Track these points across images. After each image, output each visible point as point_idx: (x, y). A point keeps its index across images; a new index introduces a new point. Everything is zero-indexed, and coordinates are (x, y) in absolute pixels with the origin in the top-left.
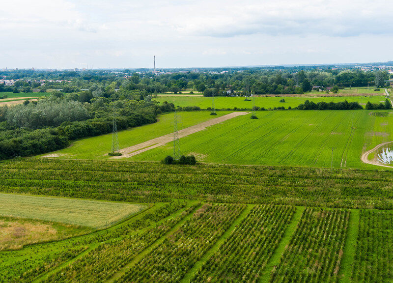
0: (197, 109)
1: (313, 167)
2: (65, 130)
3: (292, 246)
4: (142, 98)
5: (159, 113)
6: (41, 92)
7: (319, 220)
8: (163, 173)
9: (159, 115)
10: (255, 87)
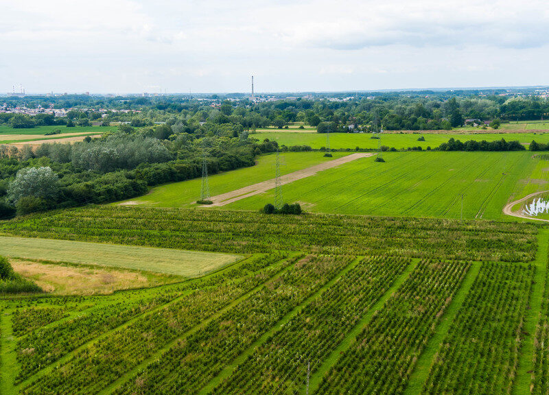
0: (307, 149)
1: (440, 218)
2: (143, 173)
4: (236, 135)
5: (258, 153)
6: (103, 125)
8: (262, 223)
9: (257, 156)
10: (386, 120)
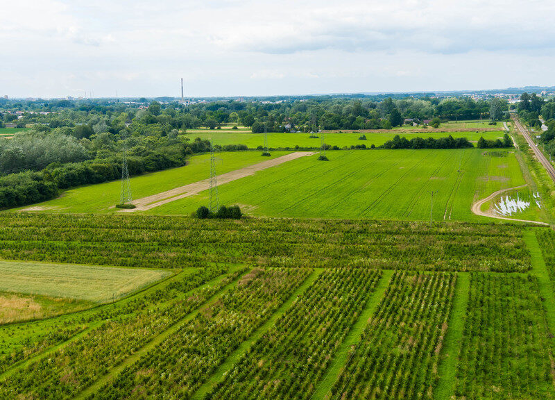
0: (243, 148)
1: (406, 220)
2: (53, 174)
3: (376, 320)
4: (164, 134)
5: (189, 153)
6: (18, 127)
7: (414, 287)
8: (194, 229)
9: (188, 156)
10: (324, 120)
